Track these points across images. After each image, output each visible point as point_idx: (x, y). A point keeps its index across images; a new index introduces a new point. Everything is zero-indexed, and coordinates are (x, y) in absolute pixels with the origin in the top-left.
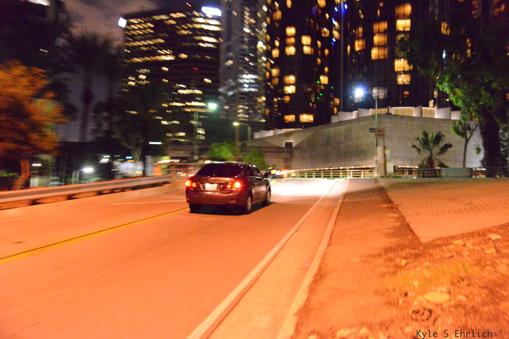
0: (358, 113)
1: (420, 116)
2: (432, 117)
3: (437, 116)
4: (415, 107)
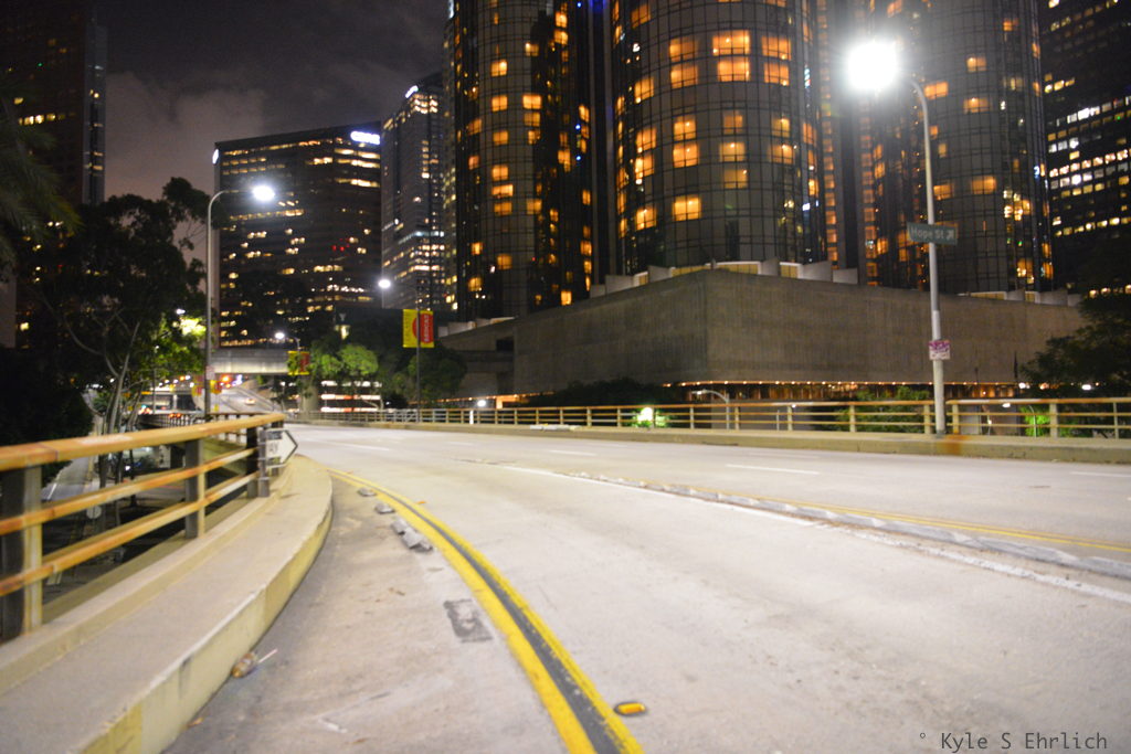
0: (649, 277)
1: (777, 275)
2: (794, 277)
4: (762, 261)
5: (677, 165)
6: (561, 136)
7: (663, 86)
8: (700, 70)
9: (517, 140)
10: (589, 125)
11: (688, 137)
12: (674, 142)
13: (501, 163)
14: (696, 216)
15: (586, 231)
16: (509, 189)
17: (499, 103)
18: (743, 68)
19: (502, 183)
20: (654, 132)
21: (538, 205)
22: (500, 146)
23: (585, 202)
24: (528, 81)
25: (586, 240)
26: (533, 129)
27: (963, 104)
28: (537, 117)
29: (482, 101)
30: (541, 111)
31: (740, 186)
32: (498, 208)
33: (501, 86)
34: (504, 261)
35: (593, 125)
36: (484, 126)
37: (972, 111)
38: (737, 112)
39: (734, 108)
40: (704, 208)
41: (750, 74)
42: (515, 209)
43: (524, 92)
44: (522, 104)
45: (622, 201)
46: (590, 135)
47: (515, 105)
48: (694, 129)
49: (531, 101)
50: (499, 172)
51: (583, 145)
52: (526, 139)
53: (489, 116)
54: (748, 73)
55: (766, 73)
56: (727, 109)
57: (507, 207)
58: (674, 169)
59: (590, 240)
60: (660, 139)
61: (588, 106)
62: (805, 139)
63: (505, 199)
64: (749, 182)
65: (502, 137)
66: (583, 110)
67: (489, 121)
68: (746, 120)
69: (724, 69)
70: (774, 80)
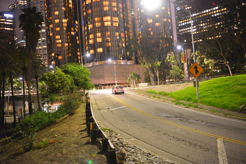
0: (93, 63)
1: (116, 64)
2: (121, 64)
3: (122, 63)
4: (114, 60)
5: (98, 42)
6: (72, 28)
7: (94, 26)
8: (101, 24)
9: (62, 30)
10: (78, 25)
11: (99, 36)
12: (97, 37)
13: (58, 35)
14: (102, 52)
15: (78, 50)
16: (60, 41)
17: (57, 21)
18: (109, 23)
19: (58, 39)
20: (93, 35)
21: (67, 44)
22: (58, 31)
23: (78, 43)
24: (63, 16)
25: (78, 52)
26: (65, 27)
27: (155, 24)
28: (66, 24)
29: (53, 20)
30: (67, 23)
31: (110, 46)
32: (58, 45)
33: (57, 17)
34: (60, 57)
35: (79, 25)
36: (53, 26)
37: (157, 26)
38: (108, 32)
39: (108, 31)
40: (104, 50)
41: (111, 25)
42: (62, 45)
43: (63, 19)
44: (62, 21)
45: (87, 48)
46: (78, 27)
47: (61, 22)
48: (100, 35)
49: (64, 21)
50: (58, 37)
51: (77, 30)
52: (63, 29)
53: (55, 24)
54: (110, 24)
55: (114, 24)
56: (106, 31)
57: (60, 45)
58: (97, 43)
59: (80, 52)
60: (94, 36)
61: (77, 21)
62: (122, 36)
63: (59, 43)
64: (111, 45)
65: (58, 29)
66: (76, 22)
67: (55, 25)
68: (110, 33)
69: (106, 24)
70: (115, 26)
